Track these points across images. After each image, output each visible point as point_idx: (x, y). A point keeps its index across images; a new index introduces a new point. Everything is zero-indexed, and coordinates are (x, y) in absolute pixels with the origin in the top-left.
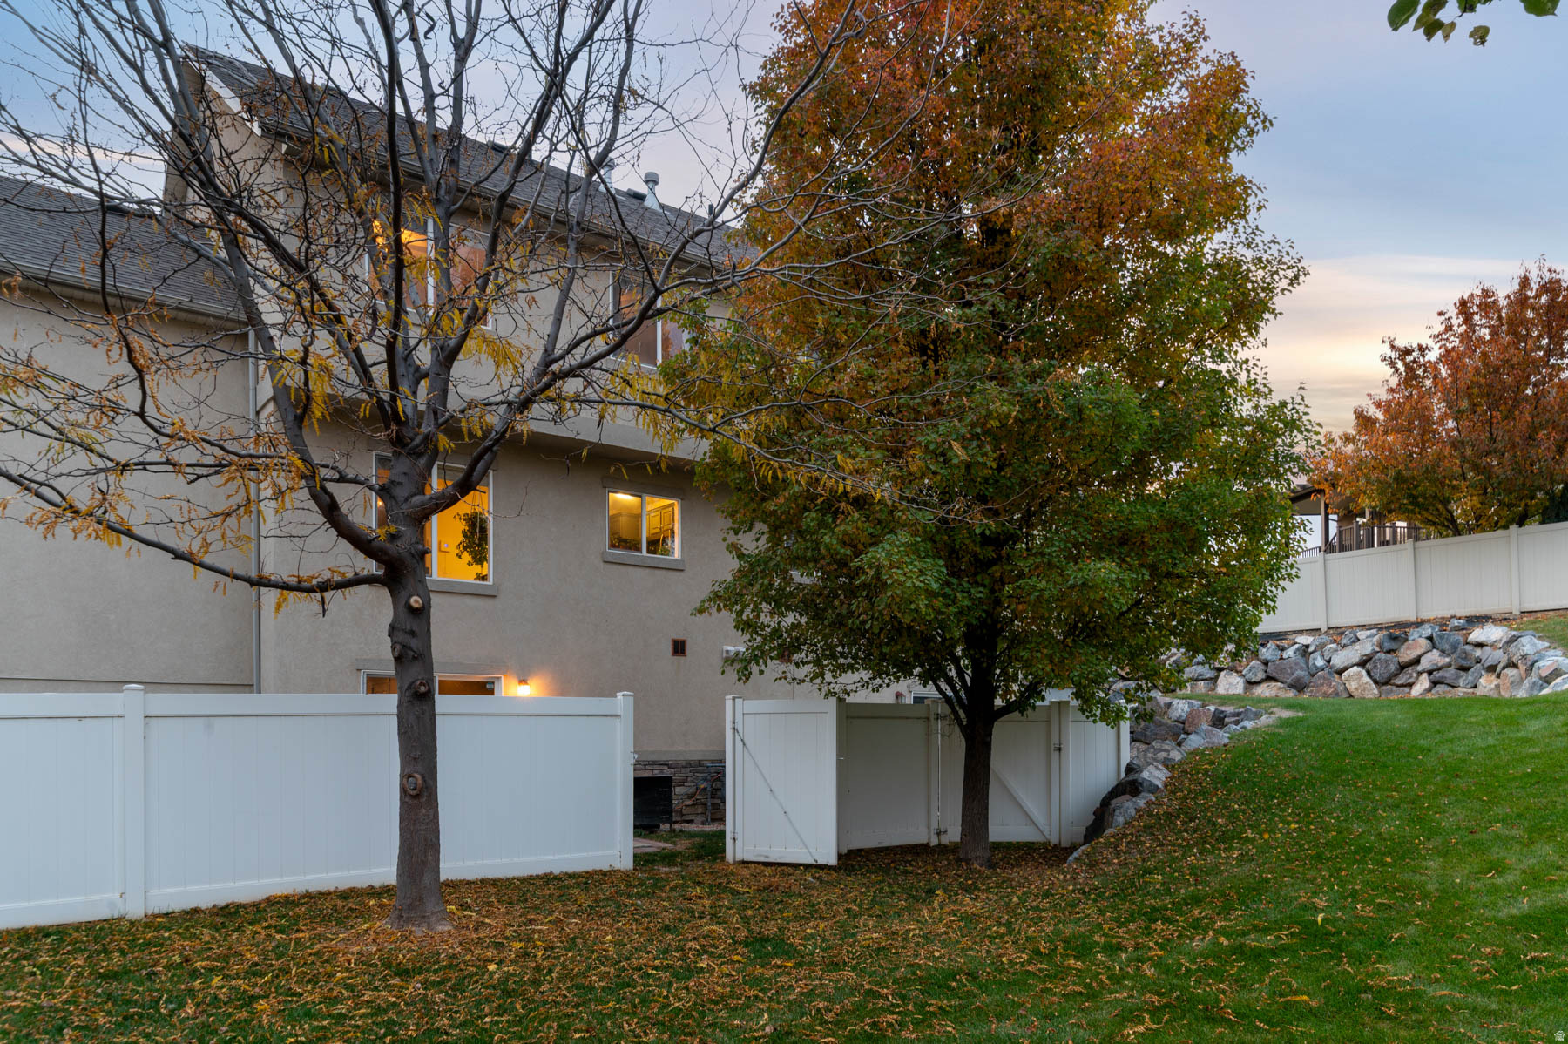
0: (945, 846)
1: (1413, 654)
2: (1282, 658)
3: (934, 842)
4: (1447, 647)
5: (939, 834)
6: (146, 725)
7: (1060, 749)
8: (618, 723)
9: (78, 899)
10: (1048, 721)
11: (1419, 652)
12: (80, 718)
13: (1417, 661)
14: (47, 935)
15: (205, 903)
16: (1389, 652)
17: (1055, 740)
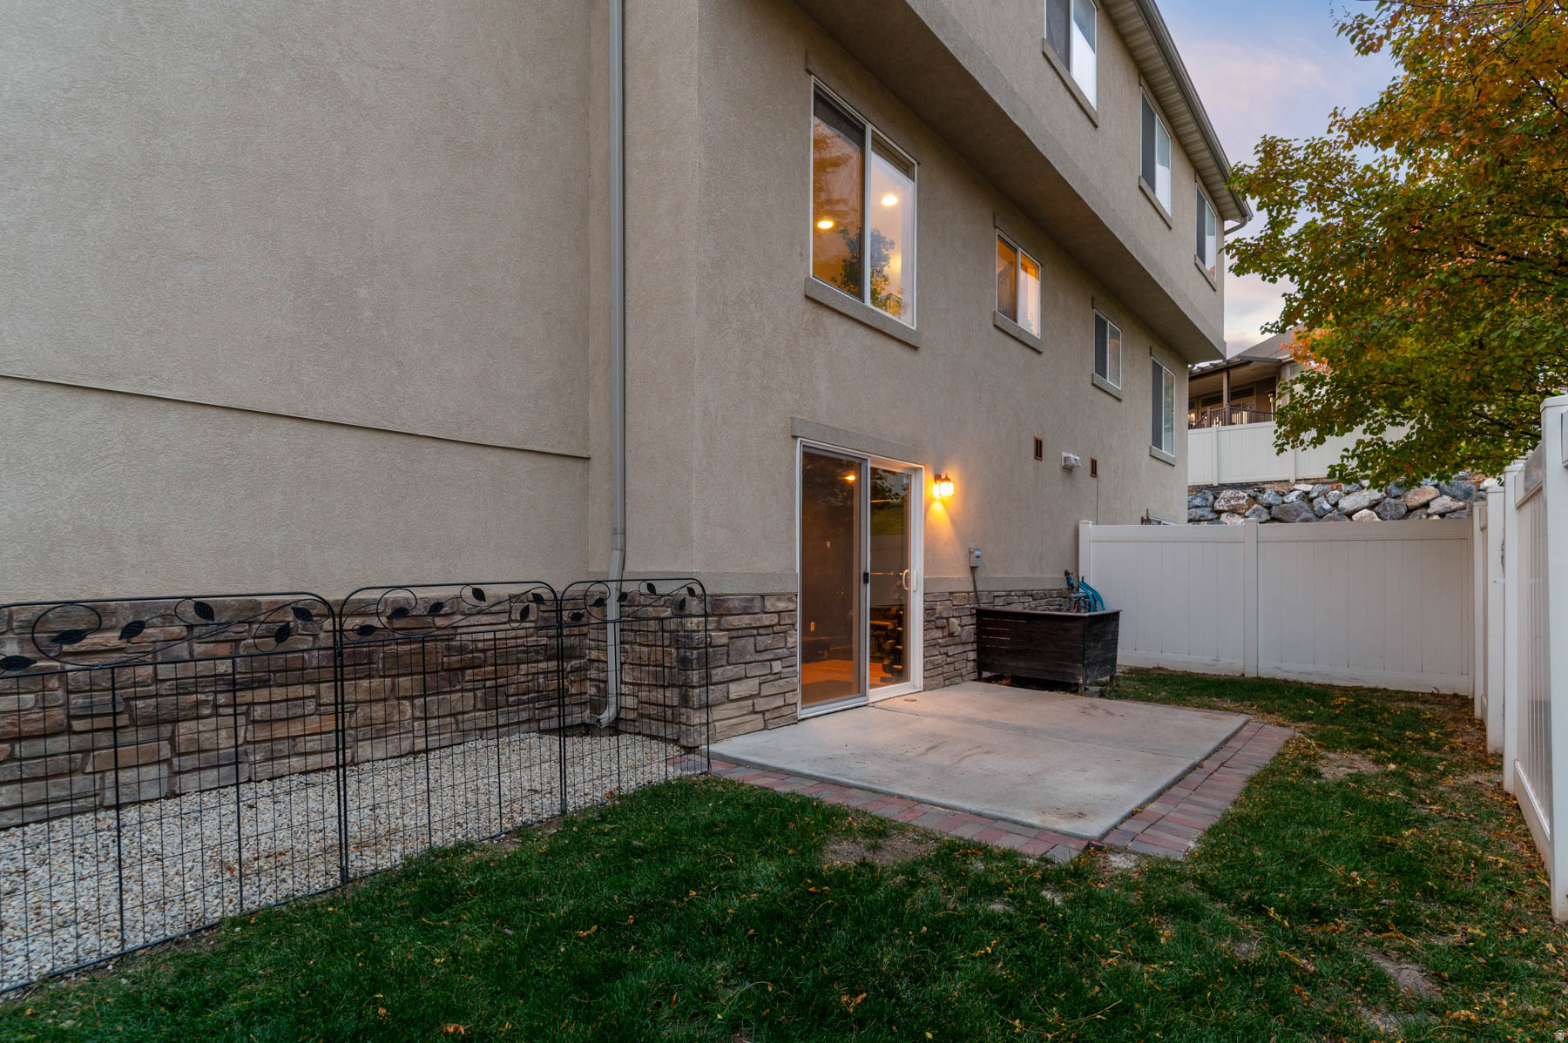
1: (1423, 499)
2: (1283, 502)
4: (1459, 493)
11: (1428, 497)
13: (1426, 505)
16: (1396, 497)
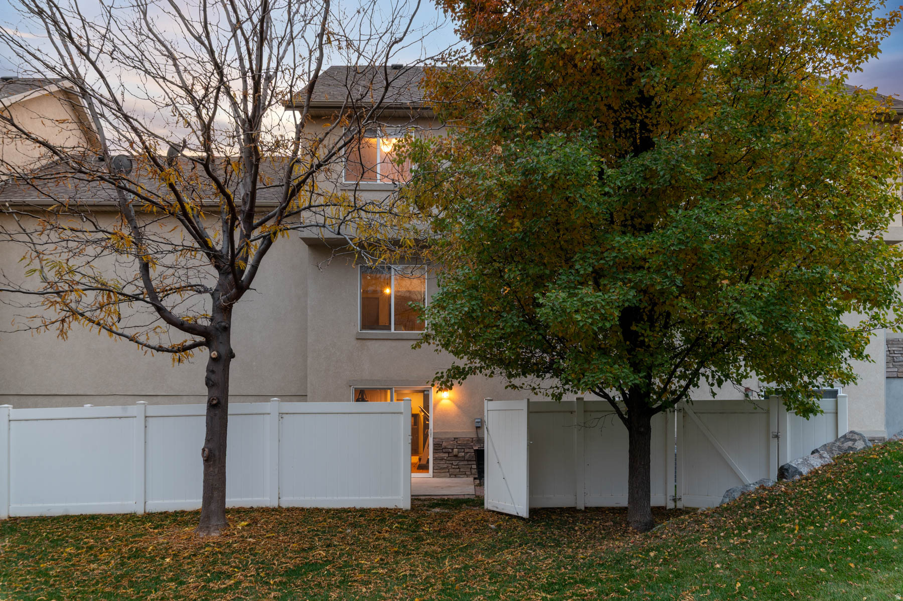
0: (680, 509)
3: (671, 505)
5: (675, 500)
6: (146, 421)
7: (777, 437)
8: (402, 417)
9: (119, 503)
10: (768, 412)
12: (120, 418)
14: (85, 519)
15: (171, 510)
17: (774, 429)
